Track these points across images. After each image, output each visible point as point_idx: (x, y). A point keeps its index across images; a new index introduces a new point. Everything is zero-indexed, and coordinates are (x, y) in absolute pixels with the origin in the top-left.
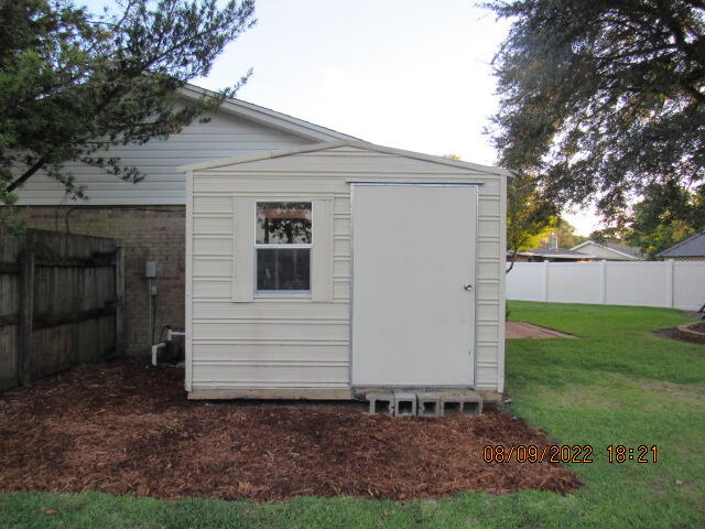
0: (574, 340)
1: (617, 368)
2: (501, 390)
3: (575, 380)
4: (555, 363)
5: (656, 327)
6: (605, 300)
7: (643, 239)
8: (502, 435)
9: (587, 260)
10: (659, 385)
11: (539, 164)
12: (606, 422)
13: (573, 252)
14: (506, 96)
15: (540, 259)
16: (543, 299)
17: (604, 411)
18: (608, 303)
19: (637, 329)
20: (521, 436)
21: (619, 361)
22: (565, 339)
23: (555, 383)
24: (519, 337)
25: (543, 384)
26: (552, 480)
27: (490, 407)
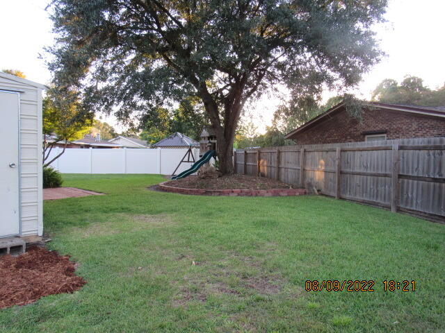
0: (102, 196)
1: (123, 210)
2: (41, 234)
3: (96, 220)
4: (86, 211)
5: (149, 185)
6: (126, 171)
7: (148, 136)
8: (37, 264)
9: (118, 147)
10: (143, 216)
11: (79, 85)
12: (108, 243)
13: (111, 143)
14: (59, 35)
15: (88, 147)
16: (88, 172)
17: (109, 236)
18: (128, 173)
19: (139, 187)
20: (52, 262)
21: (125, 205)
22: (95, 196)
23: (83, 224)
24: (66, 197)
25: (75, 225)
26: (66, 285)
27: (32, 247)
